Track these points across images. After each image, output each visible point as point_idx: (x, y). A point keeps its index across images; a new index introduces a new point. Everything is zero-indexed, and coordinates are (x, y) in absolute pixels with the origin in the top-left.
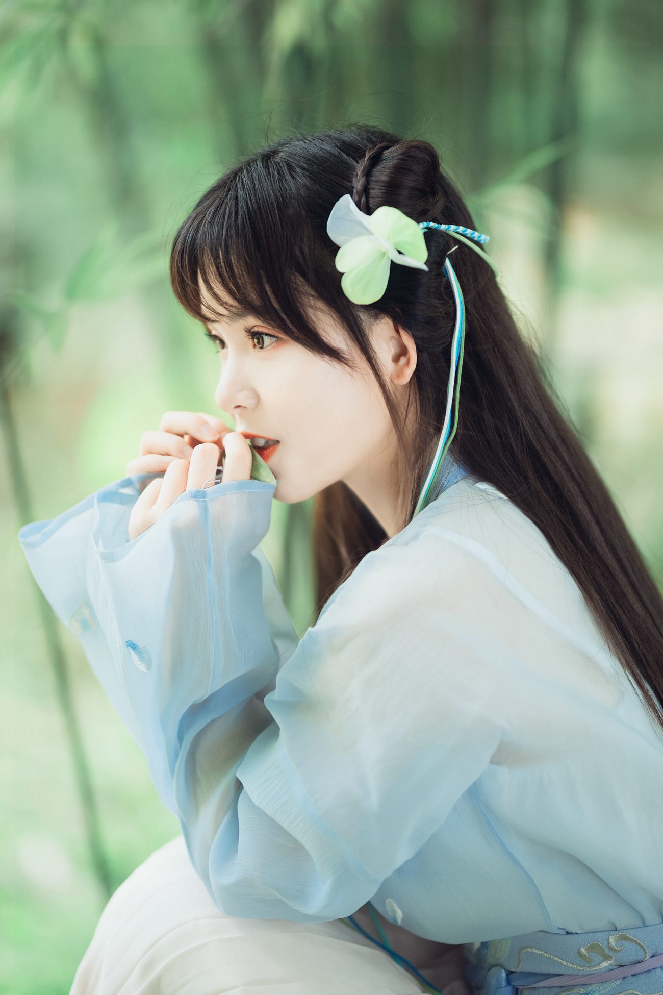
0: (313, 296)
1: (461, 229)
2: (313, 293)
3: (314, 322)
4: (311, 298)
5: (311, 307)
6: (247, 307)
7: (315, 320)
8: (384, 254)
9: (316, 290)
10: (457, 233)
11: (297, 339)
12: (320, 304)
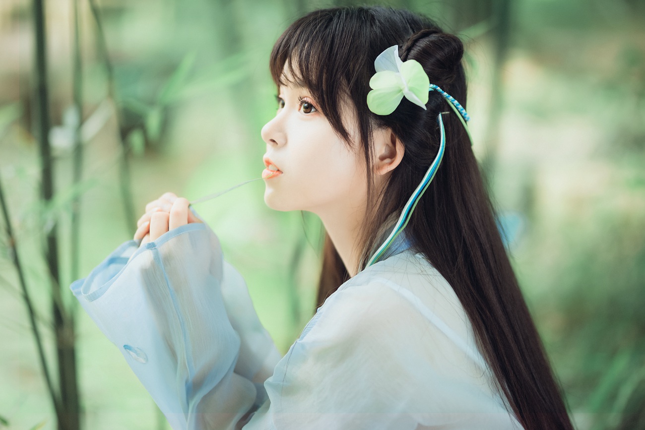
0: (347, 94)
1: (456, 102)
2: (349, 93)
3: (341, 109)
4: (346, 95)
5: (344, 101)
6: (307, 82)
7: (342, 109)
8: (401, 90)
9: (351, 92)
10: (453, 103)
11: (326, 115)
12: (350, 102)
